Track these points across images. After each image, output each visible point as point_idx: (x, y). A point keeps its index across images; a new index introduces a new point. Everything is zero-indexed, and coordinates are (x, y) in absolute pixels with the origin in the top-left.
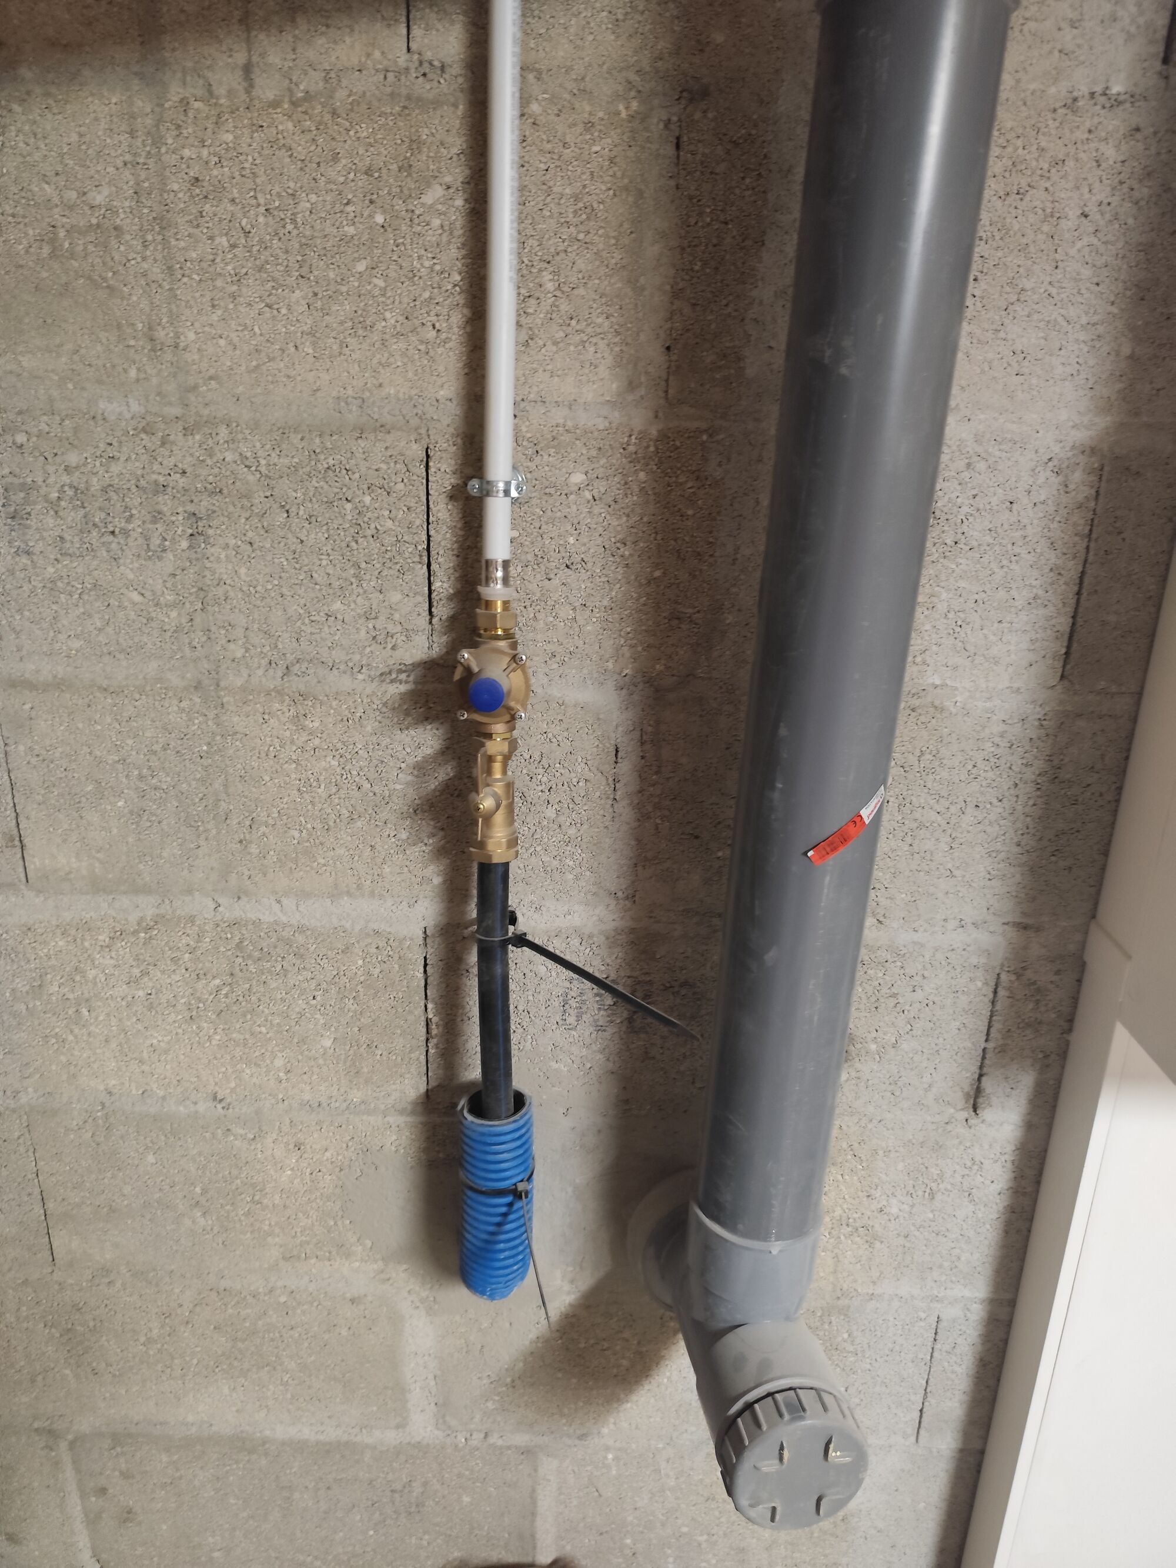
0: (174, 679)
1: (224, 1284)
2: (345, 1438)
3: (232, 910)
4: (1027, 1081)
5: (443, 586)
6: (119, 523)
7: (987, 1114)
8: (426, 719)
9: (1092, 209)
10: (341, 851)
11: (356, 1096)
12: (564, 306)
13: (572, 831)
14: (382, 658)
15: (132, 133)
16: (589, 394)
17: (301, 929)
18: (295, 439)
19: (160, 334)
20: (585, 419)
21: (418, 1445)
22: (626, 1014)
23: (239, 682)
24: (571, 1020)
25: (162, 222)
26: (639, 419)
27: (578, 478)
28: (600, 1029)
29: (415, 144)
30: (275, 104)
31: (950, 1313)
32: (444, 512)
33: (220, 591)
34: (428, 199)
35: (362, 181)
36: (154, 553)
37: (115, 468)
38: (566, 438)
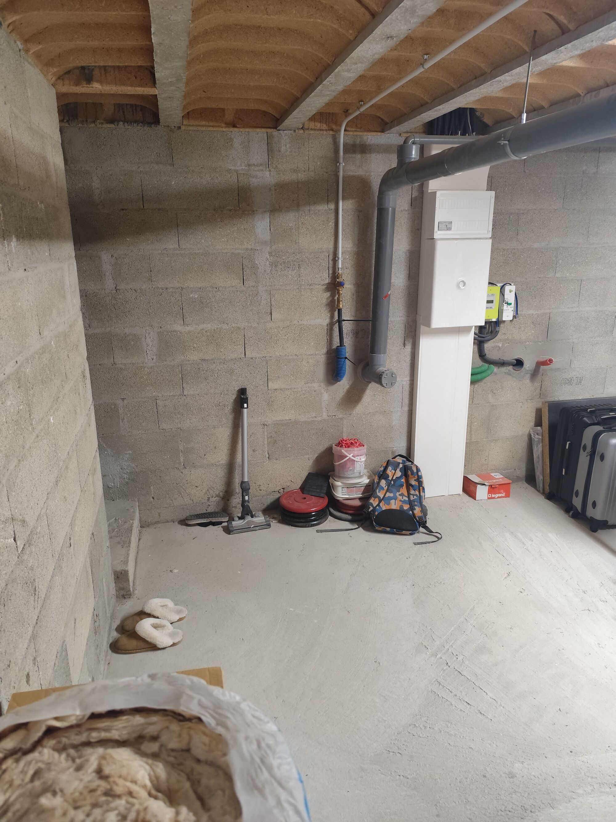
0: (295, 287)
1: (295, 390)
2: (313, 419)
3: (300, 323)
5: (331, 272)
6: (289, 266)
7: (406, 347)
8: (328, 291)
9: (405, 222)
10: (316, 312)
11: (317, 353)
12: (346, 236)
13: (348, 307)
14: (322, 283)
15: (295, 218)
16: (349, 246)
17: (310, 325)
18: (312, 254)
19: (297, 241)
20: (349, 250)
21: (324, 420)
22: (355, 335)
23: (304, 287)
24: (348, 337)
25: (298, 228)
26: (355, 249)
27: (347, 257)
28: (352, 338)
29: (328, 218)
30: (313, 214)
31: (404, 383)
32: (331, 262)
33: (302, 275)
34: (330, 224)
35: (322, 222)
36: (293, 270)
37: (289, 259)
38: (346, 252)
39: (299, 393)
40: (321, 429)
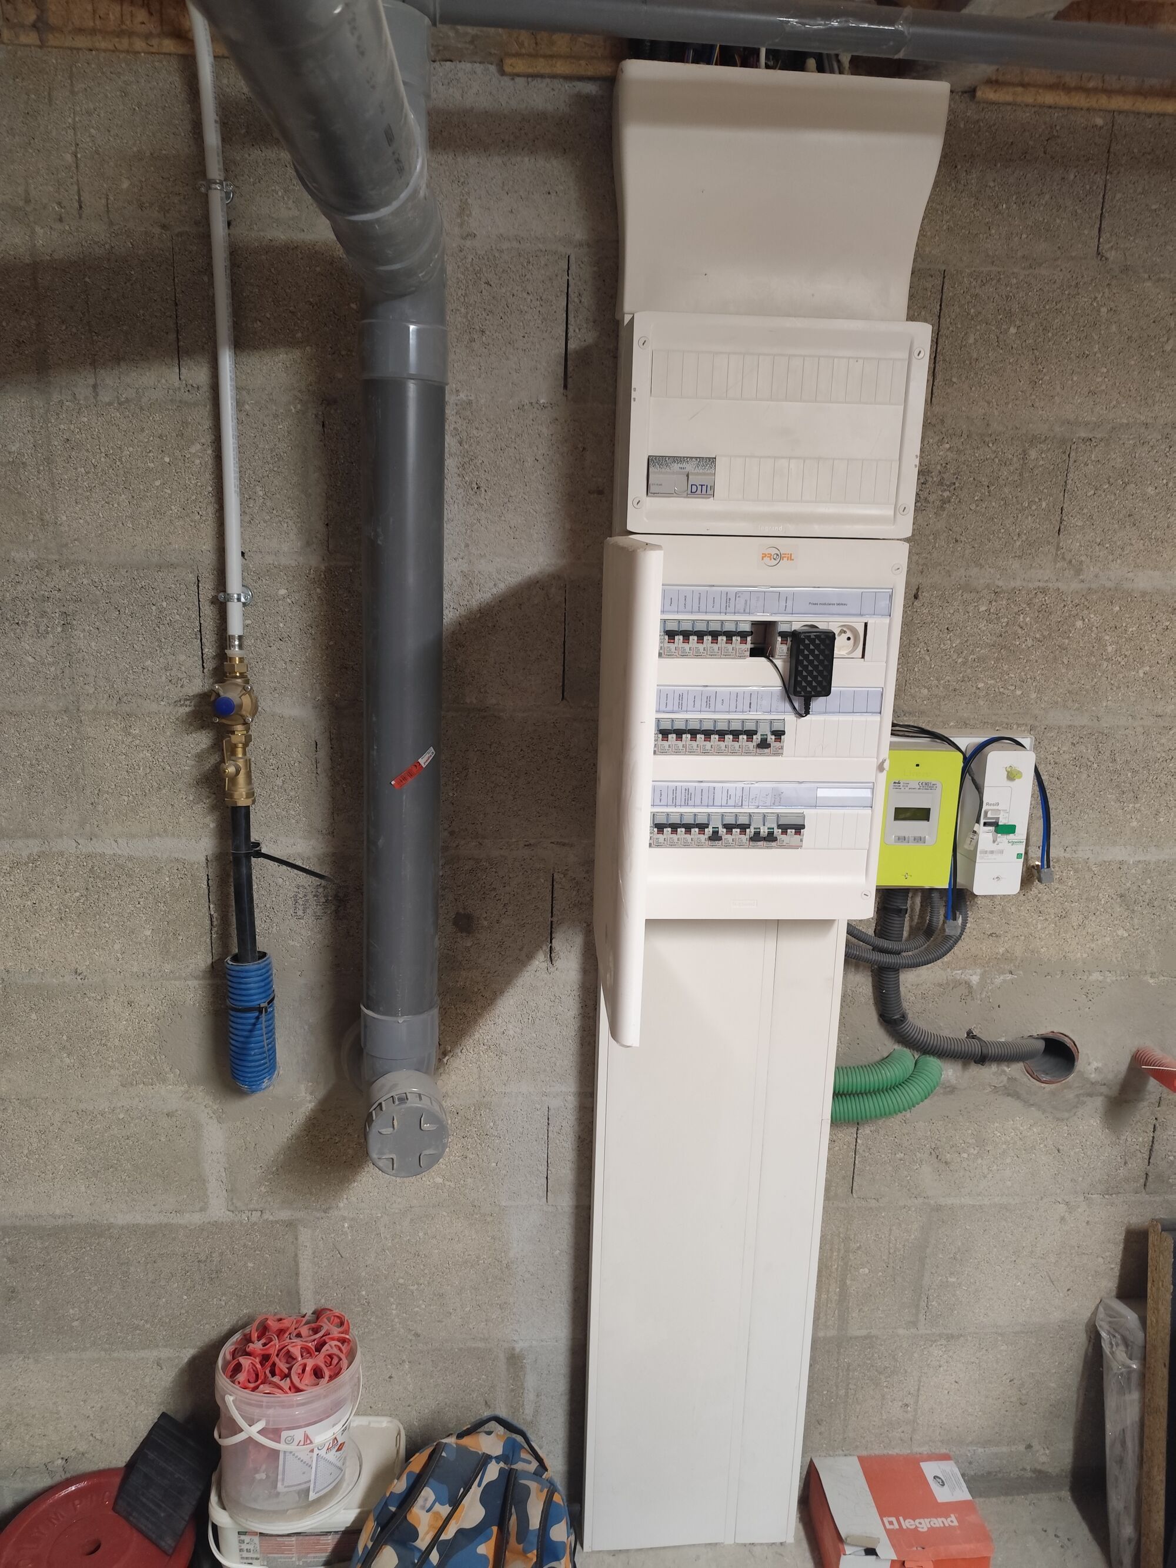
0: (52, 706)
1: (82, 1106)
2: (166, 1220)
3: (87, 847)
4: (578, 940)
5: (210, 651)
6: (22, 618)
7: (558, 963)
8: (202, 727)
9: (540, 458)
10: (154, 809)
11: (167, 968)
12: (269, 503)
13: (292, 793)
14: (175, 693)
15: (32, 417)
16: (285, 548)
17: (130, 858)
18: (123, 572)
19: (47, 517)
20: (284, 561)
21: (215, 1224)
22: (333, 908)
23: (91, 707)
24: (300, 913)
25: (49, 461)
26: (314, 561)
27: (283, 592)
28: (318, 918)
29: (185, 423)
30: (110, 404)
31: (555, 1103)
32: (208, 610)
33: (80, 656)
34: (193, 450)
35: (157, 441)
36: (40, 635)
37: (19, 588)
38: (275, 571)
39: (99, 1117)
40: (202, 1257)
